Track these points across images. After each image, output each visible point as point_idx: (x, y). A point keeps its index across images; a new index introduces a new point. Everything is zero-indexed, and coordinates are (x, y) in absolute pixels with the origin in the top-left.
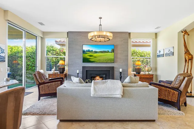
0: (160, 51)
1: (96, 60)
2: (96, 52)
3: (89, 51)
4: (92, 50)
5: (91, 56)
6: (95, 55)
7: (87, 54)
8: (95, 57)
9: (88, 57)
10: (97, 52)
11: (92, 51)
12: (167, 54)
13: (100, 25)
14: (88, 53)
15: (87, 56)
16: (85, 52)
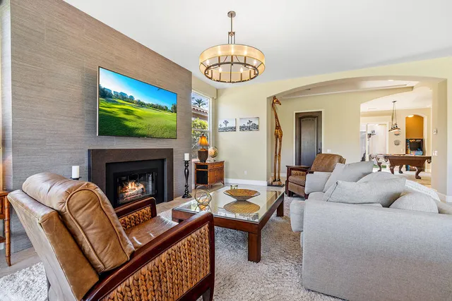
0: (226, 122)
1: (140, 126)
2: (141, 104)
3: (123, 97)
4: (131, 97)
5: (128, 112)
6: (140, 111)
7: (117, 103)
8: (139, 118)
9: (122, 115)
10: (145, 104)
11: (131, 100)
12: (244, 127)
13: (232, 33)
14: (121, 101)
15: (116, 109)
16: (111, 97)
